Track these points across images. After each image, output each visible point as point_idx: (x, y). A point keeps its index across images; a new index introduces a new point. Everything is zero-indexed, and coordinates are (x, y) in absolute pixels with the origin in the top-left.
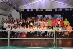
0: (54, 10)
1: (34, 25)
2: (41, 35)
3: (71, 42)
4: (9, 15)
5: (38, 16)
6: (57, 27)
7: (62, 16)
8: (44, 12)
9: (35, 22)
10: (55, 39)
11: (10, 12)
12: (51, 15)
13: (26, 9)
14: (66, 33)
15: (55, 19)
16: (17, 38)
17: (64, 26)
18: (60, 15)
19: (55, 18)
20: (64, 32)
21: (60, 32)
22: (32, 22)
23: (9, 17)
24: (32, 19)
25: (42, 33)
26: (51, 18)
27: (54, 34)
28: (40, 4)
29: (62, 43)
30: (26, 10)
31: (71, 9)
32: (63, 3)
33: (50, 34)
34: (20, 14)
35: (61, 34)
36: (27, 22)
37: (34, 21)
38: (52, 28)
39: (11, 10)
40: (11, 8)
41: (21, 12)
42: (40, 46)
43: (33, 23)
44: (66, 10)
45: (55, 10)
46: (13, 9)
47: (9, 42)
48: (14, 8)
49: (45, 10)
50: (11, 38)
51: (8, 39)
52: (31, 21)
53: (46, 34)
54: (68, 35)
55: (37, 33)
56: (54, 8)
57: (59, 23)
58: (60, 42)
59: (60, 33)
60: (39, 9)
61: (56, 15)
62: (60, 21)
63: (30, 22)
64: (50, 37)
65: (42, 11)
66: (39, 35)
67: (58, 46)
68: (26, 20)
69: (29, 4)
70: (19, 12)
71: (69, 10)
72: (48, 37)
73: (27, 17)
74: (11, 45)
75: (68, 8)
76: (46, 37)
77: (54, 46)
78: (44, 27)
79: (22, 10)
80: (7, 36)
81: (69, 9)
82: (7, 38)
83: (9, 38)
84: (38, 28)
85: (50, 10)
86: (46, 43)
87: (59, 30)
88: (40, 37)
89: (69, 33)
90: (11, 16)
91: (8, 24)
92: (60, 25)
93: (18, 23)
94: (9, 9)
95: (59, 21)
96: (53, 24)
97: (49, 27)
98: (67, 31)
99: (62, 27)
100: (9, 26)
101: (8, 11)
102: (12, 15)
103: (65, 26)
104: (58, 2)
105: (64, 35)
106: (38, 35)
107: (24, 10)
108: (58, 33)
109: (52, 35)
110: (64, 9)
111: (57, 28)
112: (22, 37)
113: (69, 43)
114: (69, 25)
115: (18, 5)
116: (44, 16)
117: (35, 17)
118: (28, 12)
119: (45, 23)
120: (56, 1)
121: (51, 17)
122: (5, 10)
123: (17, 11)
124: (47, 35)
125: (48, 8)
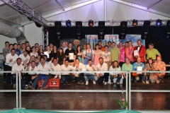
0: (124, 23)
2: (94, 83)
3: (164, 99)
4: (18, 34)
5: (88, 36)
6: (132, 63)
7: (142, 38)
8: (101, 29)
10: (126, 91)
11: (20, 28)
12: (118, 36)
13: (59, 20)
16: (36, 89)
17: (148, 62)
18: (139, 36)
22: (72, 51)
23: (17, 39)
25: (96, 79)
26: (118, 43)
28: (92, 11)
29: (144, 100)
30: (58, 23)
31: (163, 23)
32: (145, 8)
33: (115, 80)
34: (45, 33)
35: (140, 81)
36: (61, 51)
37: (79, 49)
39: (22, 24)
40: (24, 18)
41: (46, 29)
42: (90, 108)
43: (75, 54)
44: (152, 24)
45: (128, 24)
46: (29, 22)
47: (18, 99)
48: (30, 19)
49: (103, 23)
50: (22, 89)
51: (17, 91)
52: (70, 49)
54: (158, 82)
55: (85, 77)
56: (125, 19)
58: (139, 98)
59: (138, 79)
60: (91, 22)
61: (129, 37)
64: (115, 86)
65: (97, 25)
66: (90, 82)
67: (134, 107)
68: (58, 46)
69: (66, 10)
70: (42, 28)
71: (159, 24)
72: (112, 87)
73: (61, 39)
74: (22, 107)
75: (157, 19)
76: (107, 87)
77: (125, 108)
78: (101, 64)
79: (48, 24)
80: (14, 85)
81: (159, 21)
82: (12, 89)
83: (18, 90)
84: (88, 65)
85: (115, 25)
86: (105, 101)
87: (136, 70)
88: (91, 86)
89: (159, 78)
90: (22, 36)
91: (16, 56)
92: (139, 59)
94: (18, 19)
98: (154, 74)
101: (15, 26)
102: (26, 35)
103: (151, 62)
104: (133, 5)
106: (87, 83)
107: (53, 24)
108: (133, 77)
110: (147, 23)
112: (49, 88)
113: (160, 100)
115: (39, 12)
116: (101, 37)
117: (80, 39)
118: (64, 27)
119: (103, 53)
120: (130, 4)
121: (118, 39)
122: (9, 23)
123: (38, 25)
124: (109, 82)
125: (111, 20)
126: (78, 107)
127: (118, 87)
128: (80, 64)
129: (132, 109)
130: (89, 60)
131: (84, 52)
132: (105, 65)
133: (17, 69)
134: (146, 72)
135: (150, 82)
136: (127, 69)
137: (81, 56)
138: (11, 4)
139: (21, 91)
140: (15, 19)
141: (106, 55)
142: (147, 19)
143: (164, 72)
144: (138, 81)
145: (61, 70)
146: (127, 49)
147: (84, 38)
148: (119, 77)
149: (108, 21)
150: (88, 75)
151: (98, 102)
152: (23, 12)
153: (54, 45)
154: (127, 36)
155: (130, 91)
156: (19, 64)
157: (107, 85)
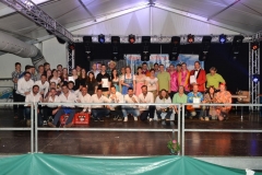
0: (176, 39)
1: (112, 86)
2: (136, 119)
3: (229, 141)
4: (34, 53)
5: (128, 56)
6: (186, 93)
7: (201, 59)
8: (145, 47)
9: (117, 75)
10: (178, 130)
11: (37, 45)
12: (167, 56)
13: (89, 34)
14: (214, 113)
15: (179, 68)
16: (58, 126)
17: (208, 92)
18: (196, 57)
19: (180, 65)
20: (208, 109)
21: (196, 109)
23: (33, 59)
24: (108, 68)
25: (138, 113)
26: (168, 65)
27: (176, 115)
28: (134, 22)
29: (203, 143)
30: (88, 39)
31: (229, 39)
32: (205, 19)
33: (163, 116)
34: (70, 52)
35: (197, 117)
37: (115, 73)
38: (171, 95)
39: (40, 39)
40: (42, 31)
41: (72, 46)
42: (129, 152)
43: (110, 80)
44: (214, 40)
45: (182, 40)
46: (48, 36)
47: (34, 140)
48: (50, 33)
49: (149, 38)
51: (31, 129)
53: (152, 116)
54: (221, 118)
55: (124, 111)
56: (178, 34)
57: (193, 80)
58: (196, 141)
59: (194, 114)
60: (131, 37)
61: (182, 57)
62: (196, 73)
63: (100, 77)
64: (163, 123)
65: (139, 41)
66: (130, 117)
67: (189, 152)
68: (88, 68)
69: (99, 20)
70: (65, 45)
71: (222, 40)
72: (159, 124)
73: (92, 59)
74: (39, 150)
75: (220, 33)
76: (152, 125)
77: (176, 154)
78: (145, 94)
79: (74, 40)
80: (28, 121)
81: (222, 36)
82: (26, 126)
83: (34, 127)
85: (164, 41)
86: (150, 145)
87: (191, 102)
88: (131, 123)
89: (222, 113)
90: (39, 56)
92: (196, 87)
93: (62, 80)
94: (33, 33)
95: (192, 73)
96: (174, 84)
97: (160, 92)
99: (202, 92)
100: (35, 89)
101: (29, 42)
102: (44, 54)
104: (189, 15)
105: (207, 119)
106: (126, 119)
107: (81, 40)
108: (188, 111)
109: (172, 118)
110: (207, 39)
111: (185, 96)
112: (75, 126)
113: (224, 143)
114: (223, 87)
115: (62, 24)
116: (145, 58)
117: (117, 60)
118: (95, 44)
119: (148, 79)
120: (184, 13)
121: (168, 61)
122: (22, 37)
123: (61, 41)
124: (156, 117)
125: (159, 34)
126: (113, 152)
127: (168, 125)
128: (117, 93)
129: (186, 154)
130: (129, 89)
131: (122, 78)
132: (150, 95)
133: (32, 101)
134: (204, 104)
135: (210, 118)
136: (180, 100)
137: (118, 84)
138: (25, 12)
139: (37, 129)
140: (30, 32)
141: (152, 81)
142: (207, 33)
143: (229, 105)
144: (194, 117)
145: (91, 101)
146: (180, 74)
147: (123, 58)
148: (169, 111)
149: (155, 36)
150: (127, 109)
151: (140, 145)
152: (41, 23)
153: (82, 67)
154: (180, 56)
155: (184, 130)
156: (35, 93)
157: (153, 121)
